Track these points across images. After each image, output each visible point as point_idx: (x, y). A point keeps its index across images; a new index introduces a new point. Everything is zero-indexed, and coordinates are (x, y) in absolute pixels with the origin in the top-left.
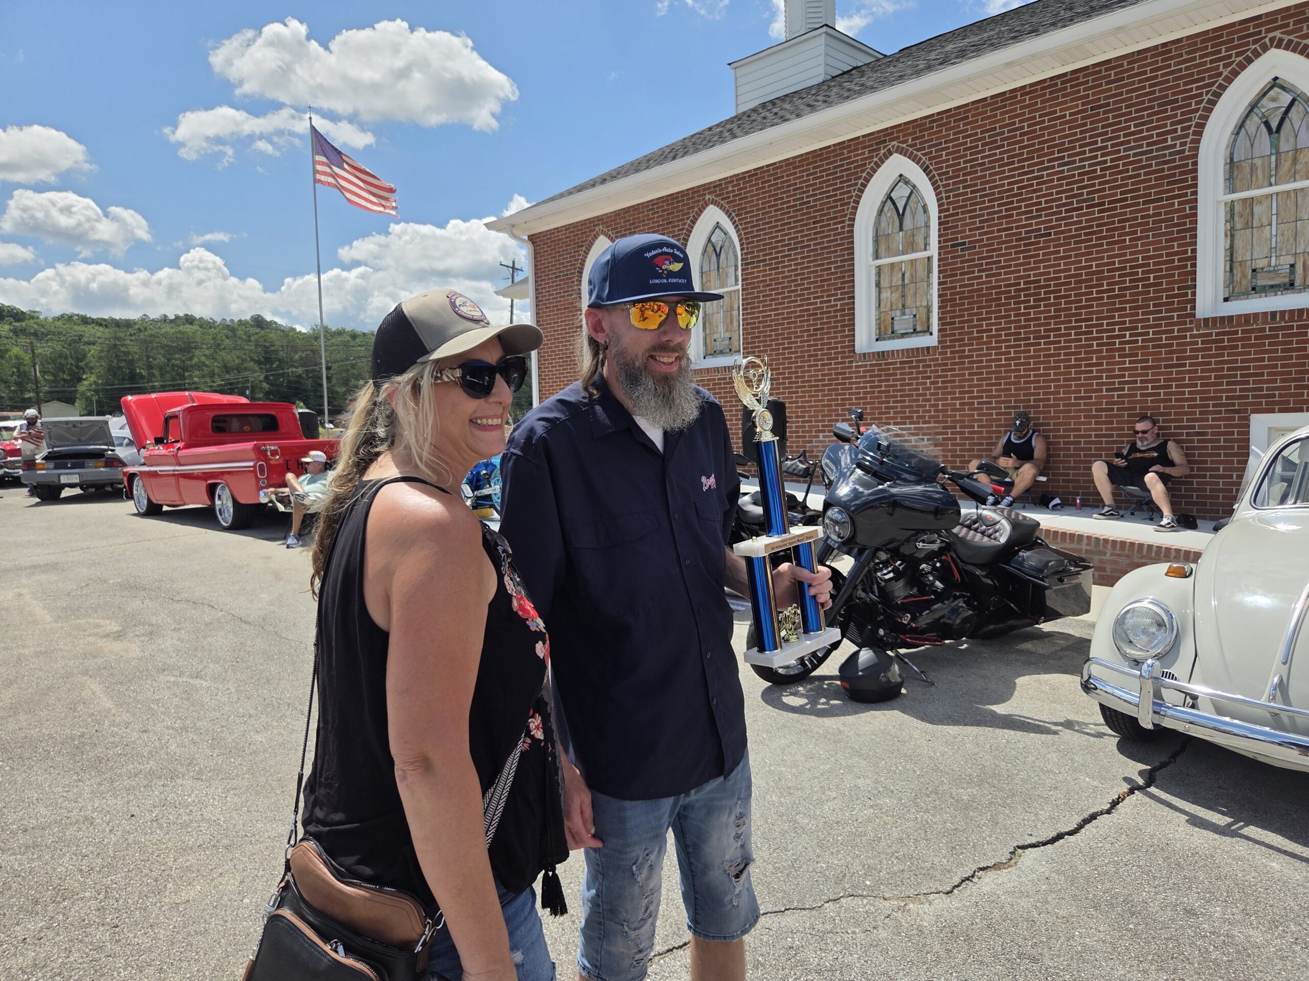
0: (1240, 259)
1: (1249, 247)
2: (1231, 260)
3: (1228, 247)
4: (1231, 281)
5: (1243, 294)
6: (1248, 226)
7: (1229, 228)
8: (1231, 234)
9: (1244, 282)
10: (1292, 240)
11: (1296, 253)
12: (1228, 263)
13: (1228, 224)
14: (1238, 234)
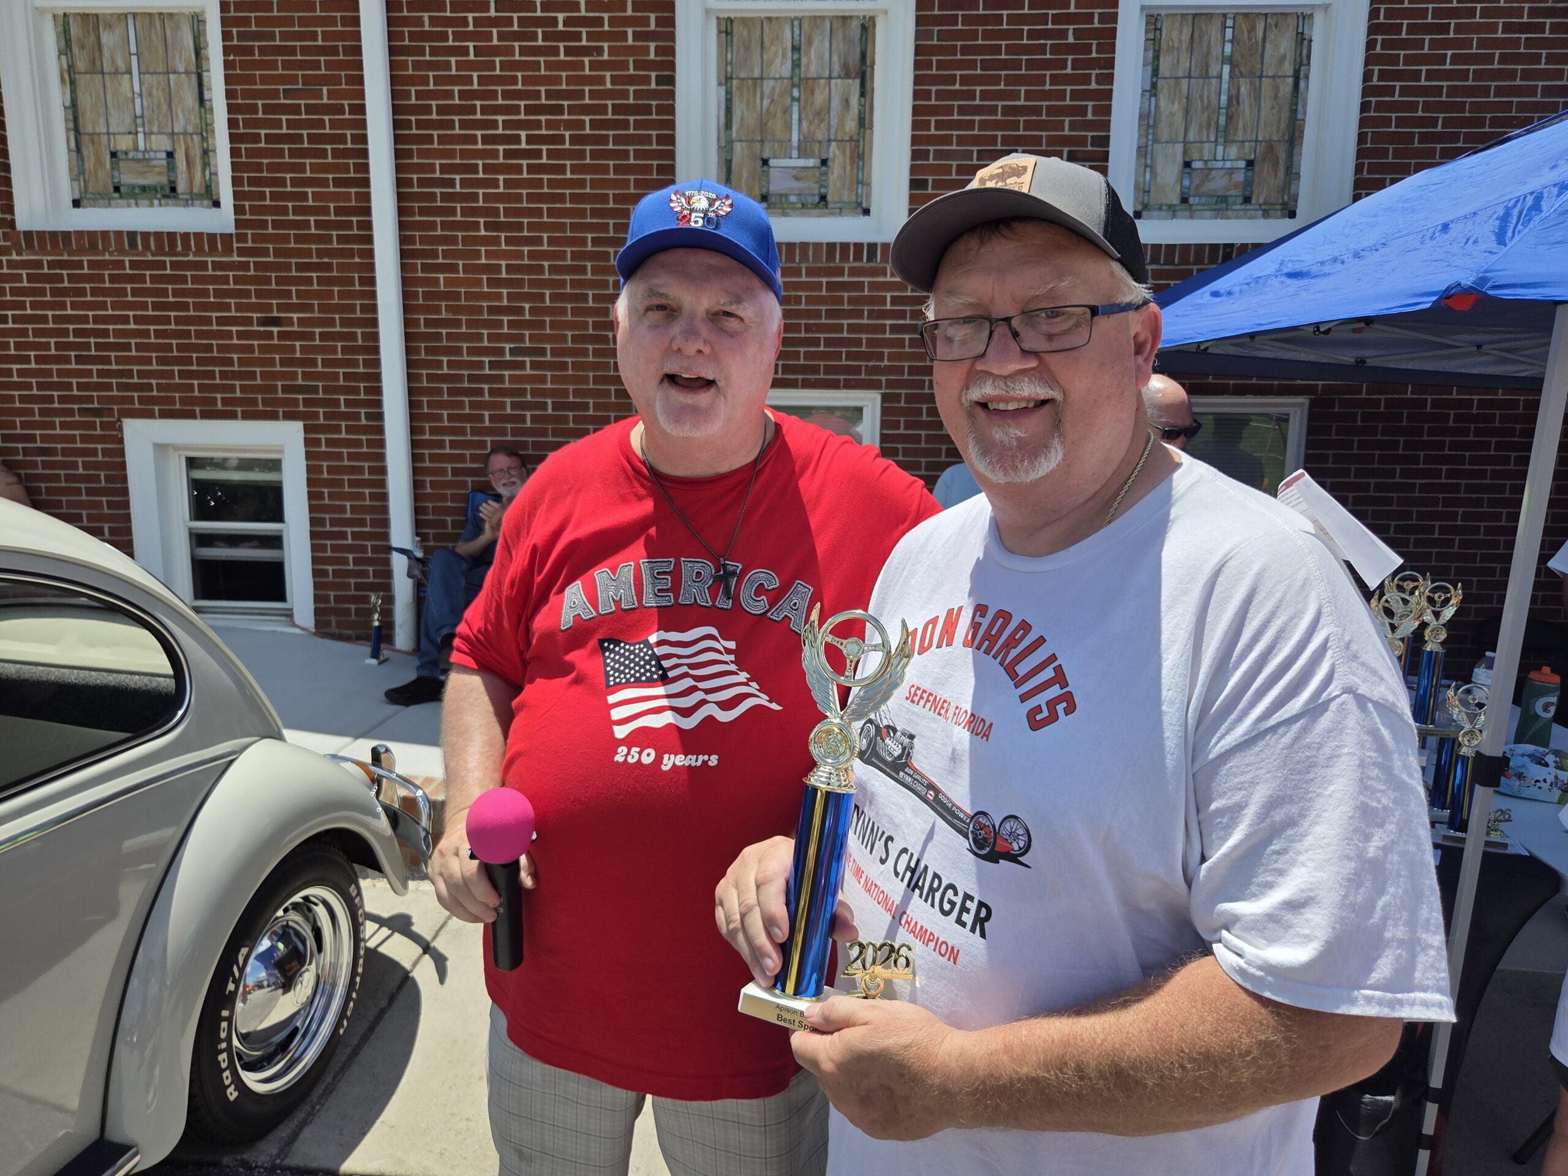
0: (89, 129)
1: (102, 110)
2: (76, 130)
3: (68, 104)
4: (79, 171)
5: (103, 198)
6: (95, 68)
7: (65, 66)
8: (70, 77)
9: (100, 174)
10: (165, 108)
11: (173, 133)
12: (72, 135)
13: (63, 57)
14: (82, 80)
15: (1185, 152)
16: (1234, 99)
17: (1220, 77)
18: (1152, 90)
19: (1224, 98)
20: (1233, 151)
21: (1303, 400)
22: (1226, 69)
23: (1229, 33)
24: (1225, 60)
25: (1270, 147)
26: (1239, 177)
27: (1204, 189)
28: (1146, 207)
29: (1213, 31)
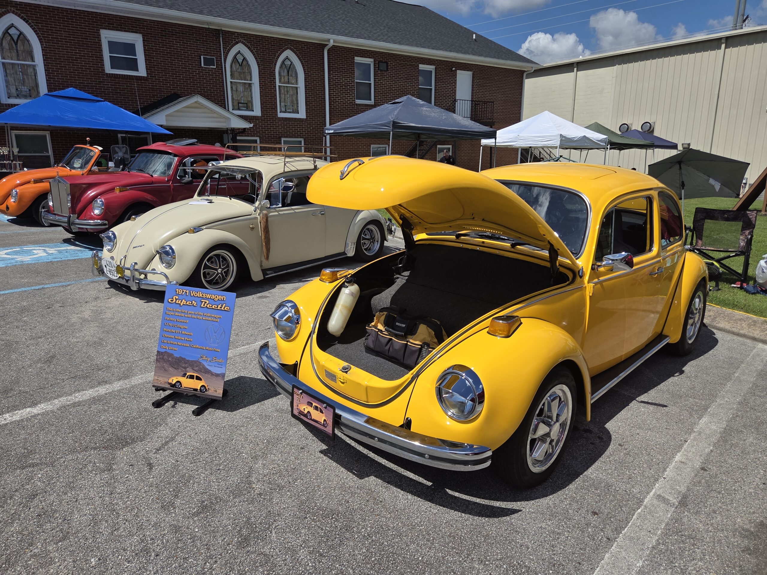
15: (16, 87)
16: (24, 79)
17: (20, 74)
18: (6, 76)
19: (22, 79)
20: (26, 88)
21: (49, 132)
22: (21, 73)
23: (20, 67)
24: (20, 72)
25: (33, 88)
26: (28, 92)
27: (22, 94)
28: (10, 96)
29: (17, 67)
